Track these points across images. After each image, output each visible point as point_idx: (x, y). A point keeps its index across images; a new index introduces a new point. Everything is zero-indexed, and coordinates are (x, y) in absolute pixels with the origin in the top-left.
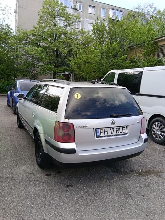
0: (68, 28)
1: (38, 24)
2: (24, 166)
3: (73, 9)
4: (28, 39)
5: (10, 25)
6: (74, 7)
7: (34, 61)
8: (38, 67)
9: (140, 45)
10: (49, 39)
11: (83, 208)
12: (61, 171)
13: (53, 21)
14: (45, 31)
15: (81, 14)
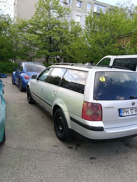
0: (60, 19)
1: (35, 15)
2: (46, 139)
3: (64, 3)
4: (27, 28)
5: (10, 15)
6: (64, 2)
7: (31, 46)
8: (34, 52)
9: (127, 35)
10: (44, 28)
11: (111, 179)
12: (80, 144)
13: (48, 13)
14: (41, 21)
15: (71, 8)
